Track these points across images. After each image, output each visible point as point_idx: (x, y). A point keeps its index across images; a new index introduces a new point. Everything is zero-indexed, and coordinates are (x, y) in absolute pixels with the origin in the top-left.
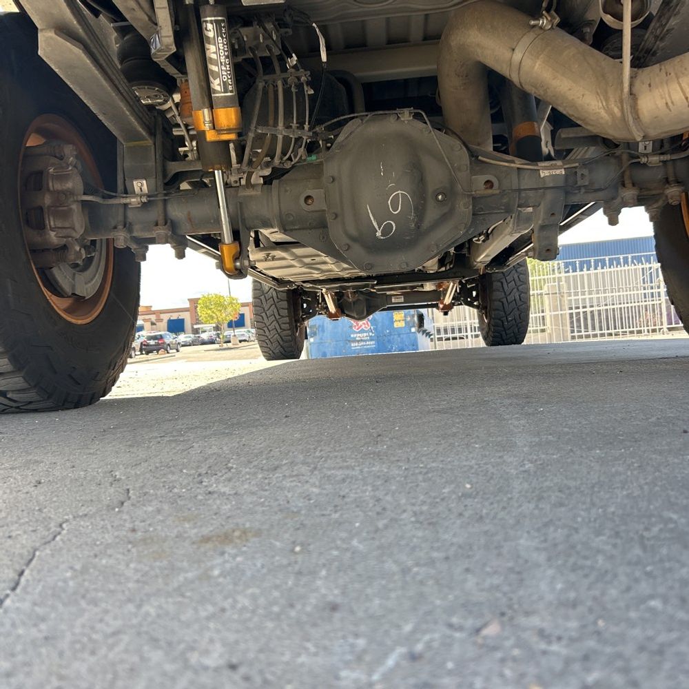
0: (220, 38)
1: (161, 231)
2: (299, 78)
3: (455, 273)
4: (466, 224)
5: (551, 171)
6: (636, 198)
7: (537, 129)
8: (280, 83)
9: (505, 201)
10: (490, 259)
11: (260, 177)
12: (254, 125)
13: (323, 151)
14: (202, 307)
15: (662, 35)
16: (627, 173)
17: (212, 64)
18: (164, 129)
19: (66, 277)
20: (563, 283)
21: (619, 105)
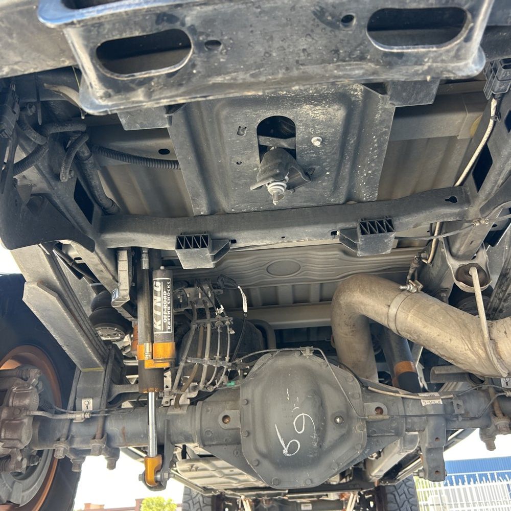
0: (165, 292)
1: (96, 444)
2: (224, 322)
3: (354, 485)
4: (362, 446)
5: (431, 401)
6: (508, 426)
7: (413, 367)
8: (209, 326)
9: (394, 425)
10: (382, 474)
11: (188, 398)
12: (185, 357)
13: (241, 378)
14: (145, 507)
15: (505, 298)
16: (496, 405)
17: (156, 310)
18: (116, 358)
19: (5, 485)
20: (444, 495)
21: (483, 348)
